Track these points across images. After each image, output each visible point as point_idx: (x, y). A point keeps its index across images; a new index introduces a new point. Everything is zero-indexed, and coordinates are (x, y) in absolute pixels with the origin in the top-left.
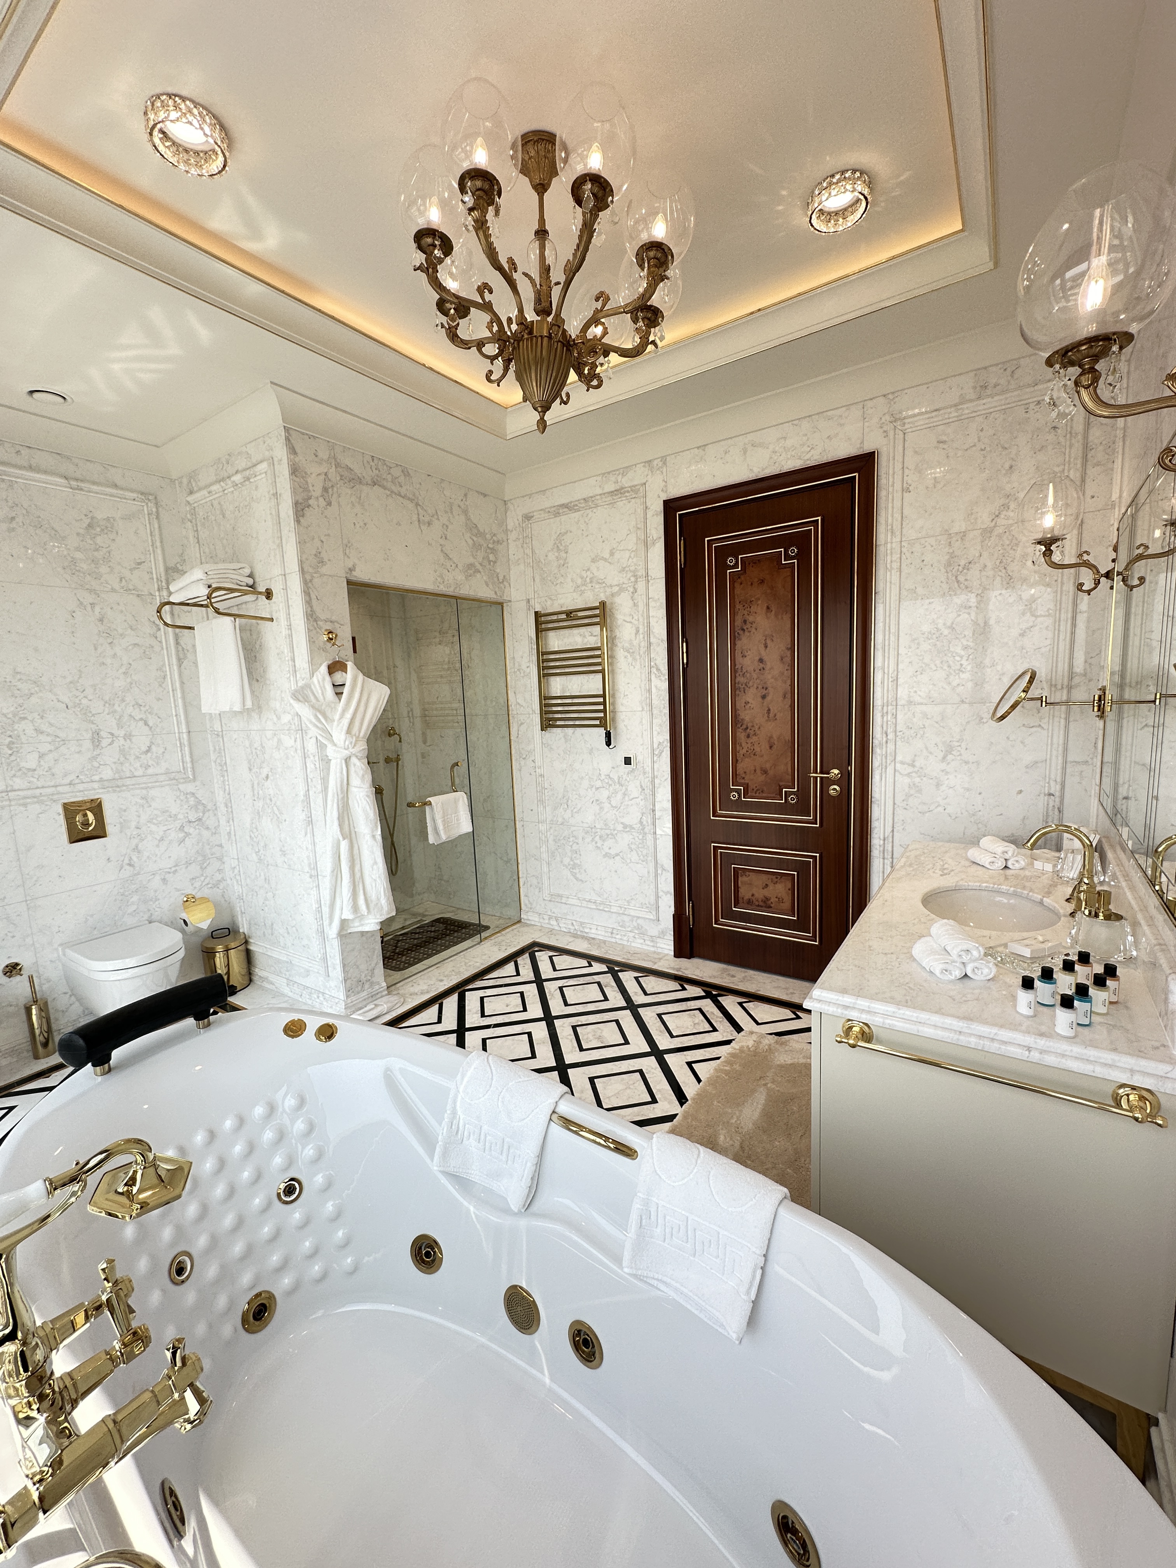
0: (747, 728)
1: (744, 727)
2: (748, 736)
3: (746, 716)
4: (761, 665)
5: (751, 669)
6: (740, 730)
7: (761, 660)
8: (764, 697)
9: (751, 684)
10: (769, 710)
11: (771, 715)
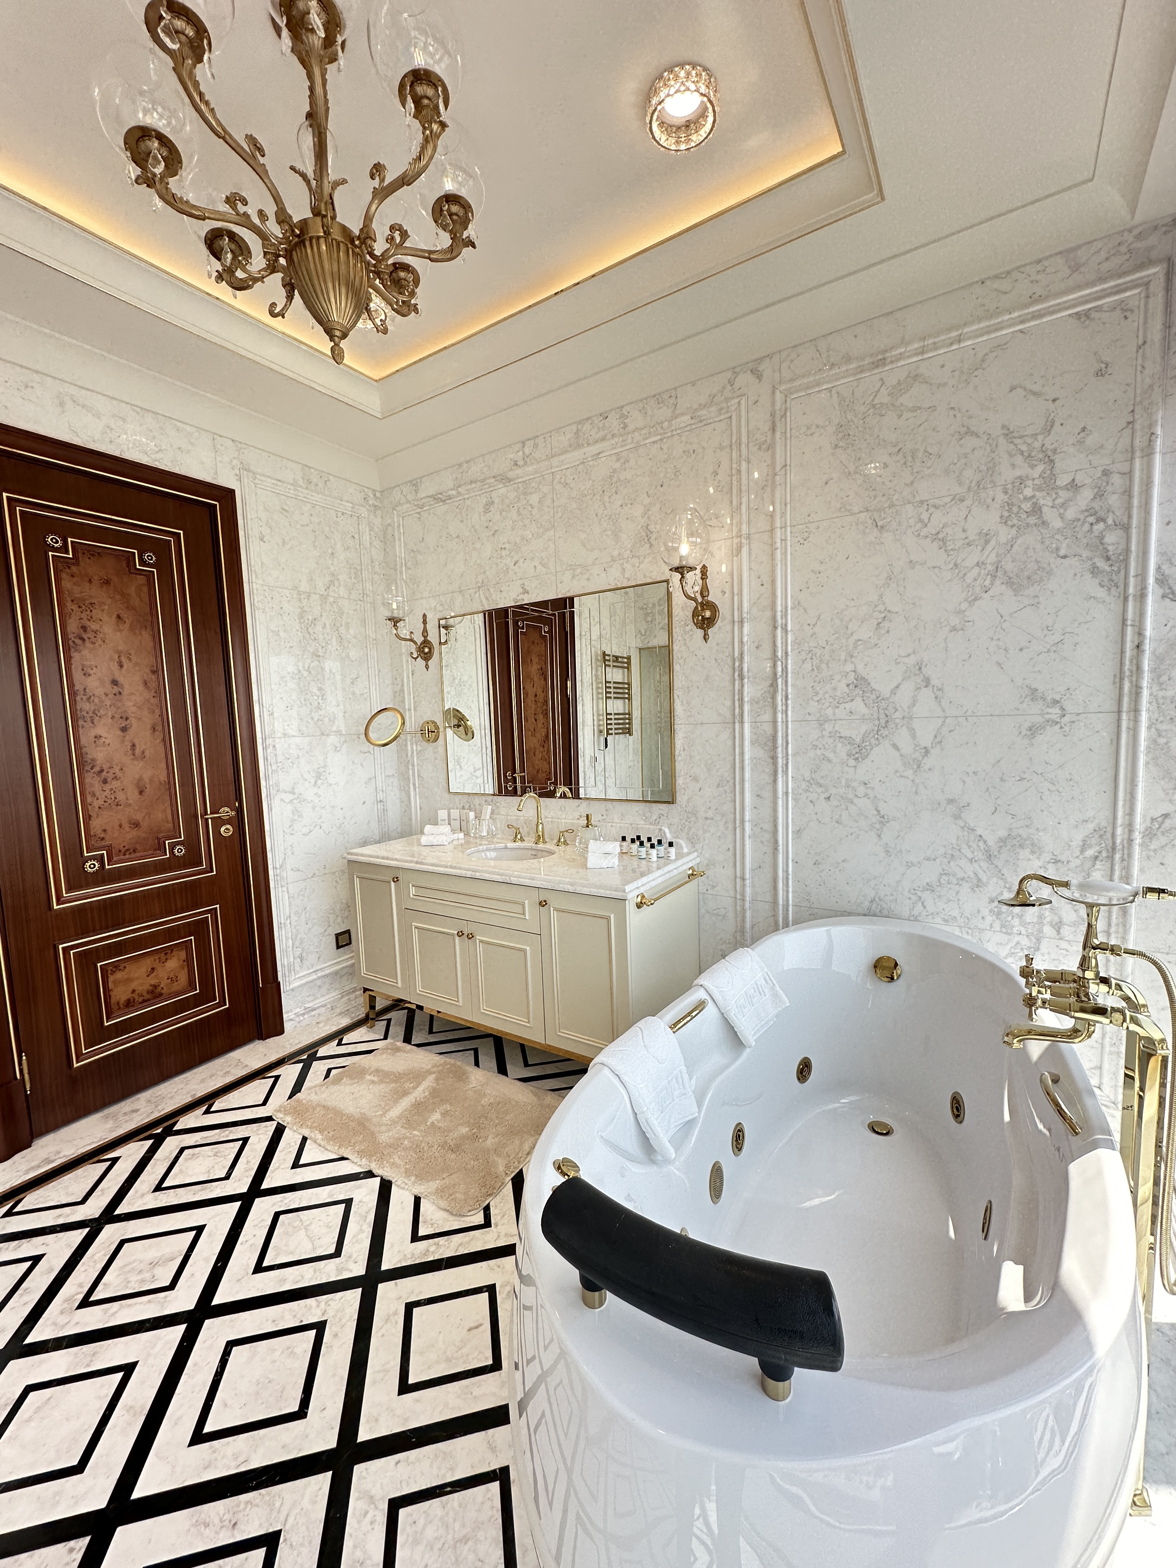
0: (102, 771)
1: (97, 769)
2: (105, 781)
3: (98, 755)
4: (116, 689)
5: (100, 691)
6: (90, 774)
7: (115, 683)
8: (124, 729)
9: (102, 712)
10: (134, 745)
11: (138, 752)
